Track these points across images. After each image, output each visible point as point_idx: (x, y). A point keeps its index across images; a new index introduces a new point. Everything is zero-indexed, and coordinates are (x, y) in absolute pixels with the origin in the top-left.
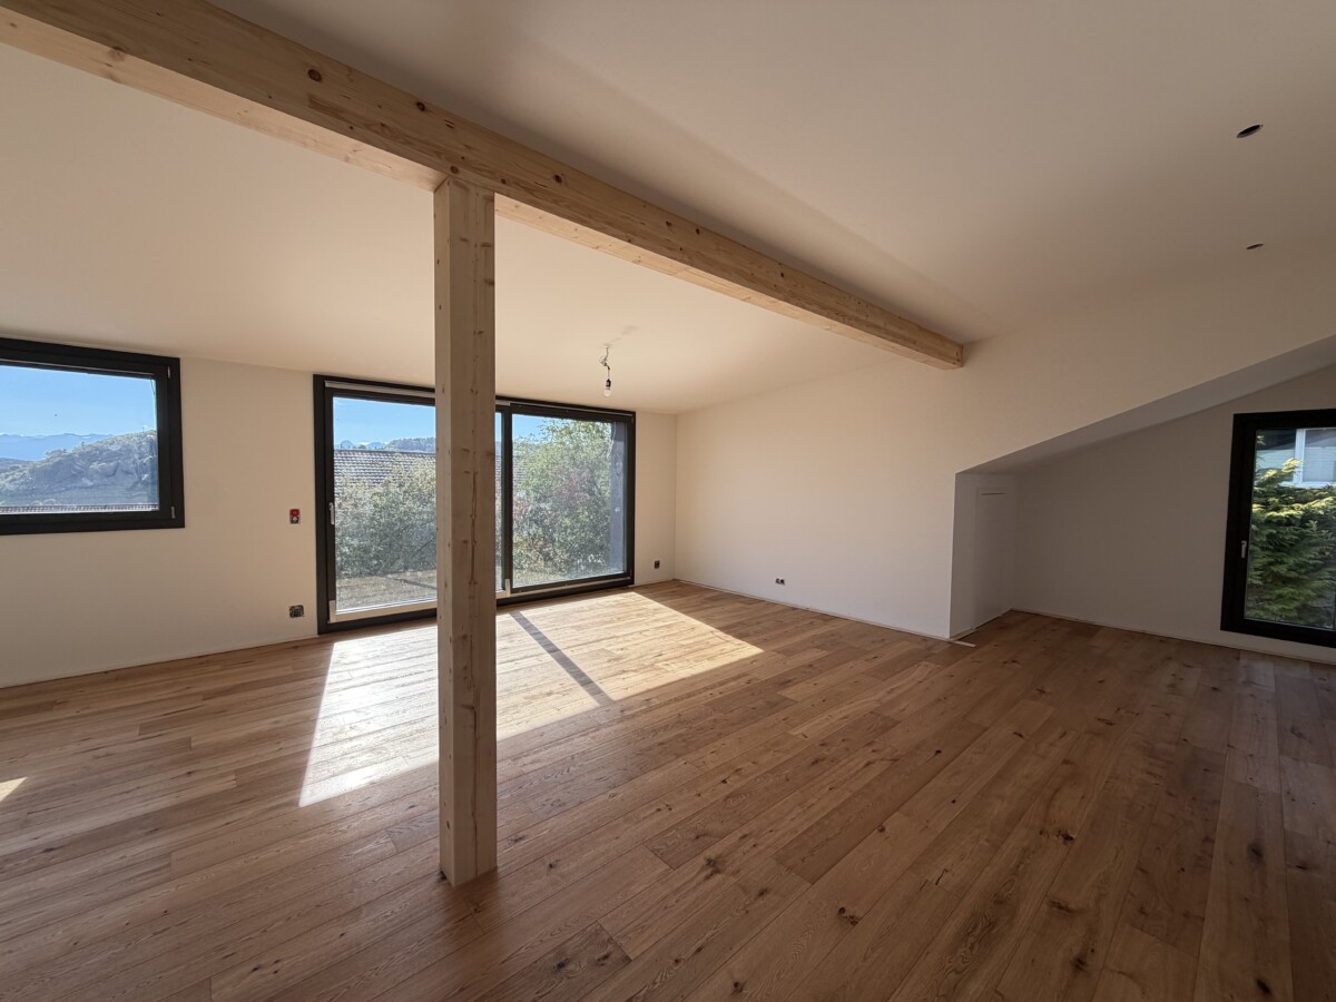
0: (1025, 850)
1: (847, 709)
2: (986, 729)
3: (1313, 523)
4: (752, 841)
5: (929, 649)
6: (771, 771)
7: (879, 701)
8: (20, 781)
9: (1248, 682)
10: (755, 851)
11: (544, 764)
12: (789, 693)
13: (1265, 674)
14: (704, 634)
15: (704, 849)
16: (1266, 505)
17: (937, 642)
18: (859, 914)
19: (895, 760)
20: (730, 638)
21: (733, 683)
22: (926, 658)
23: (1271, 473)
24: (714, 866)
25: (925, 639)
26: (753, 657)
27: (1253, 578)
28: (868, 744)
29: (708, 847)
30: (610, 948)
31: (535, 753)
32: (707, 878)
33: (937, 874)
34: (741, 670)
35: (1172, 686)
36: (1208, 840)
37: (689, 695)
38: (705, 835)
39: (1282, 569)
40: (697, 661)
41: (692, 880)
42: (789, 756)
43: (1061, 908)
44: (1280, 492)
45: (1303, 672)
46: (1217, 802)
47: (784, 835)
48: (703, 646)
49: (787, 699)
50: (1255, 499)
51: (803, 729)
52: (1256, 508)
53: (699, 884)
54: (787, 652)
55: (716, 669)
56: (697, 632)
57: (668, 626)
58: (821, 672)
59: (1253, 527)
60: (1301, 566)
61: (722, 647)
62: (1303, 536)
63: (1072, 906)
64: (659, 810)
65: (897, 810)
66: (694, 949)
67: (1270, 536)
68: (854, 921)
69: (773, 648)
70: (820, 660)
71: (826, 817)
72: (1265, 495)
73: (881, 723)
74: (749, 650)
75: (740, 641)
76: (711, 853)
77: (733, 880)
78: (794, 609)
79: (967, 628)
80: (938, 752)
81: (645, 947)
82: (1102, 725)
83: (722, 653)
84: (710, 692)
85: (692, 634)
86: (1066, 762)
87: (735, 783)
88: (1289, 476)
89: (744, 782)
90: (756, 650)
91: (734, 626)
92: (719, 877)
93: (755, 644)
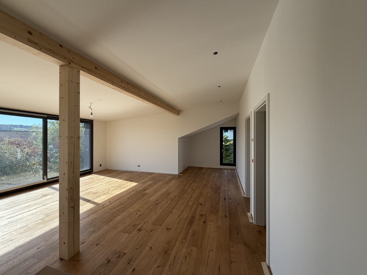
0: (195, 208)
1: (160, 192)
2: (187, 190)
3: (231, 145)
4: (146, 223)
5: (174, 177)
6: (147, 209)
7: (166, 189)
9: (224, 174)
10: (148, 224)
12: (146, 192)
13: (226, 172)
14: (120, 182)
15: (136, 228)
16: (225, 142)
17: (176, 175)
18: (170, 227)
19: (172, 200)
20: (128, 182)
21: (132, 193)
22: (174, 179)
23: (226, 137)
24: (139, 230)
25: (173, 175)
26: (136, 185)
27: (224, 156)
28: (166, 198)
29: (137, 227)
30: (120, 253)
32: (139, 233)
33: (183, 217)
34: (133, 189)
35: (214, 176)
36: (219, 199)
37: (121, 198)
38: (135, 225)
39: (227, 154)
40: (121, 189)
41: (135, 234)
42: (150, 205)
43: (202, 215)
44: (227, 140)
45: (230, 171)
46: (220, 193)
47: (153, 220)
48: (121, 185)
49: (146, 193)
50: (223, 141)
51: (152, 198)
52: (224, 143)
53: (137, 234)
54: (144, 183)
55: (127, 190)
56: (118, 182)
57: (109, 182)
58: (153, 186)
59: (223, 147)
60: (230, 153)
61: (126, 185)
62: (230, 148)
63: (203, 214)
64: (122, 224)
65: (174, 208)
66: (140, 246)
67: (226, 148)
68: (170, 229)
69: (140, 182)
70: (152, 183)
71: (161, 213)
72: (225, 141)
73: (168, 194)
74: (134, 184)
75: (131, 182)
76: (138, 228)
77: (144, 231)
78: (143, 172)
79: (181, 171)
80: (179, 196)
81: (128, 250)
82: (205, 185)
83: (127, 186)
84: (127, 196)
85: (117, 183)
86: (200, 192)
87: (139, 213)
88: (228, 137)
89: (141, 213)
90: (136, 184)
91: (128, 179)
92: (141, 232)
93: (135, 182)
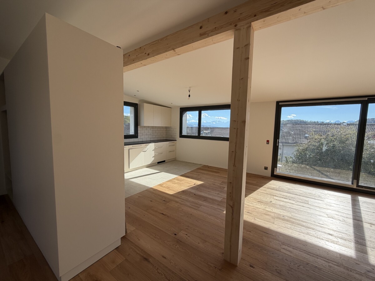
8: (203, 182)
11: (292, 255)
31: (293, 248)
